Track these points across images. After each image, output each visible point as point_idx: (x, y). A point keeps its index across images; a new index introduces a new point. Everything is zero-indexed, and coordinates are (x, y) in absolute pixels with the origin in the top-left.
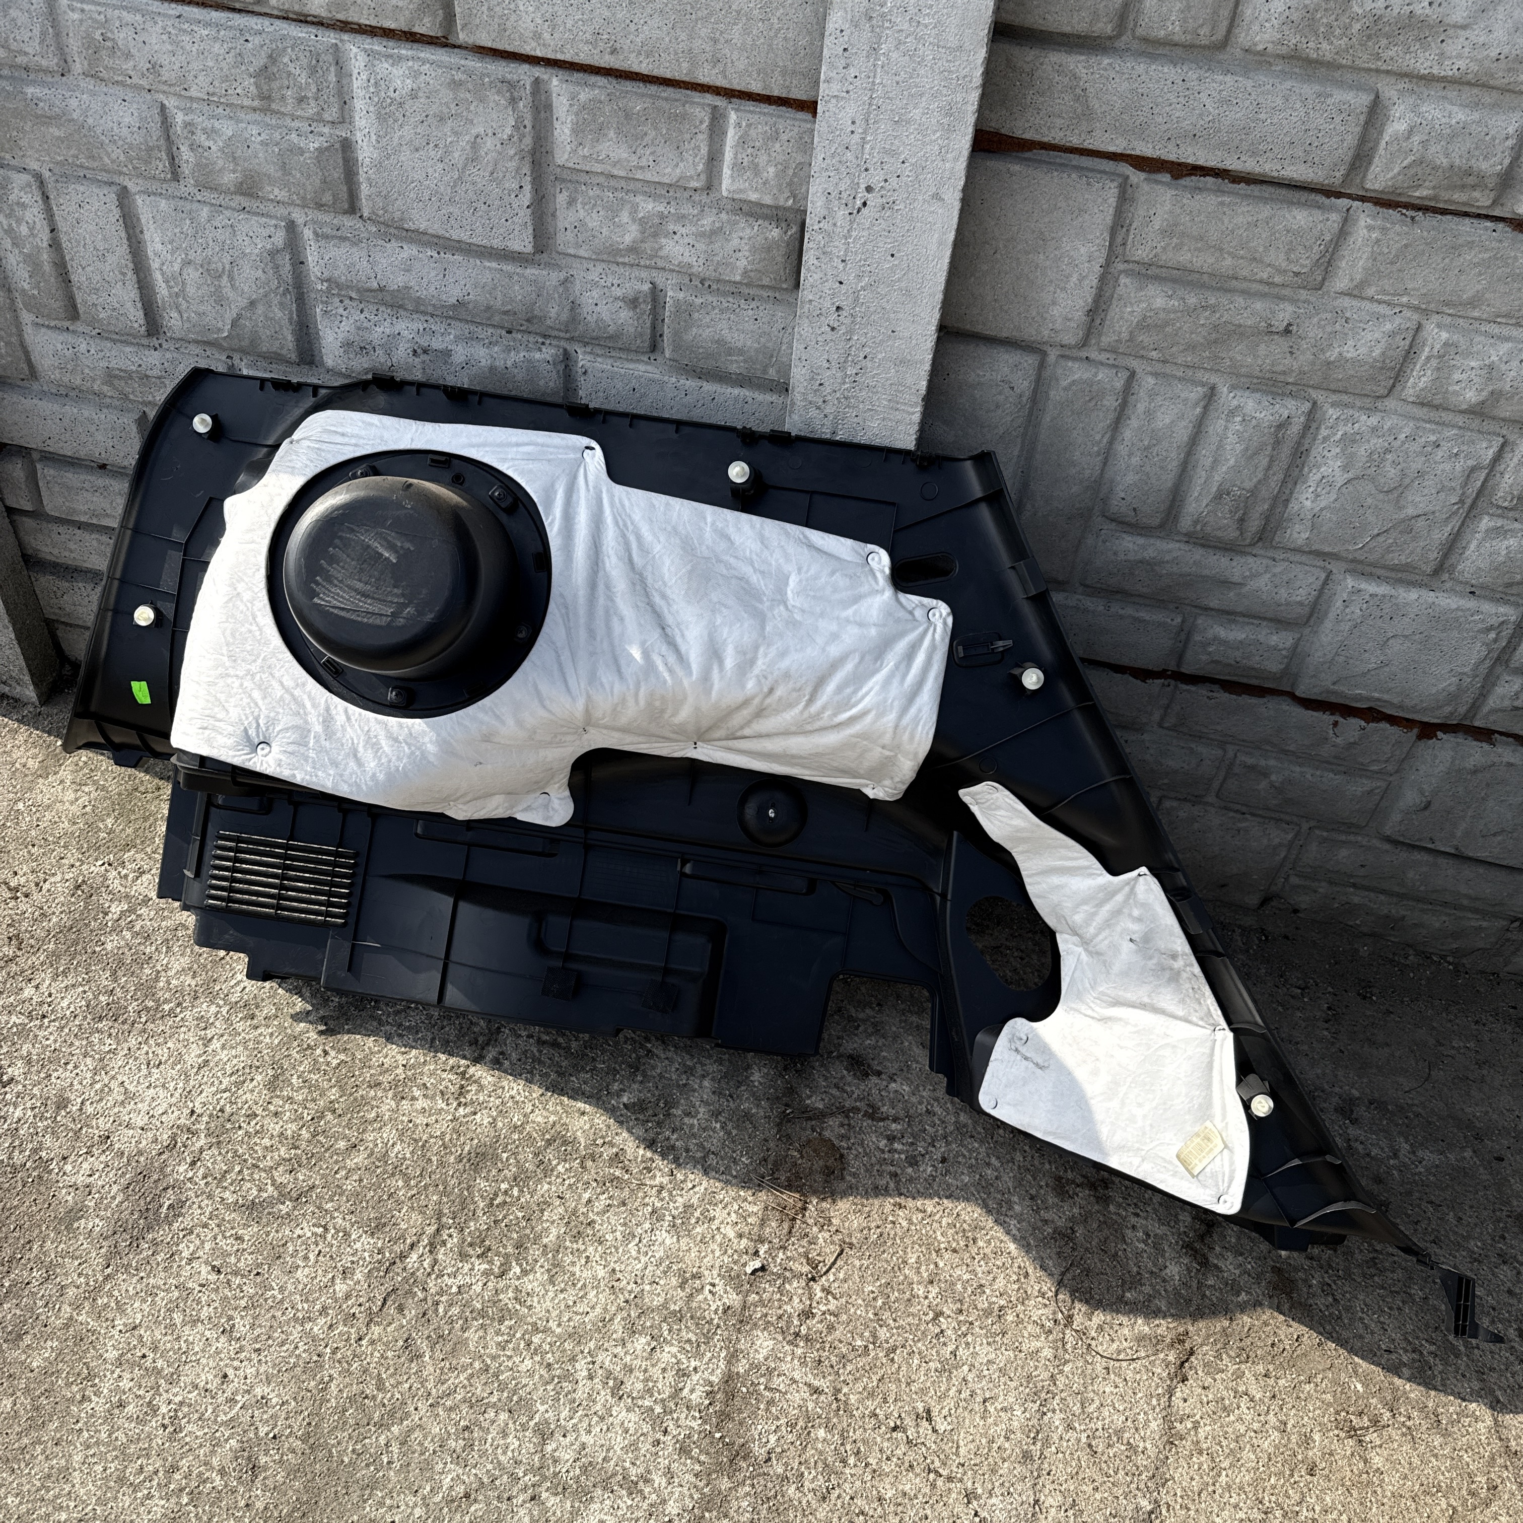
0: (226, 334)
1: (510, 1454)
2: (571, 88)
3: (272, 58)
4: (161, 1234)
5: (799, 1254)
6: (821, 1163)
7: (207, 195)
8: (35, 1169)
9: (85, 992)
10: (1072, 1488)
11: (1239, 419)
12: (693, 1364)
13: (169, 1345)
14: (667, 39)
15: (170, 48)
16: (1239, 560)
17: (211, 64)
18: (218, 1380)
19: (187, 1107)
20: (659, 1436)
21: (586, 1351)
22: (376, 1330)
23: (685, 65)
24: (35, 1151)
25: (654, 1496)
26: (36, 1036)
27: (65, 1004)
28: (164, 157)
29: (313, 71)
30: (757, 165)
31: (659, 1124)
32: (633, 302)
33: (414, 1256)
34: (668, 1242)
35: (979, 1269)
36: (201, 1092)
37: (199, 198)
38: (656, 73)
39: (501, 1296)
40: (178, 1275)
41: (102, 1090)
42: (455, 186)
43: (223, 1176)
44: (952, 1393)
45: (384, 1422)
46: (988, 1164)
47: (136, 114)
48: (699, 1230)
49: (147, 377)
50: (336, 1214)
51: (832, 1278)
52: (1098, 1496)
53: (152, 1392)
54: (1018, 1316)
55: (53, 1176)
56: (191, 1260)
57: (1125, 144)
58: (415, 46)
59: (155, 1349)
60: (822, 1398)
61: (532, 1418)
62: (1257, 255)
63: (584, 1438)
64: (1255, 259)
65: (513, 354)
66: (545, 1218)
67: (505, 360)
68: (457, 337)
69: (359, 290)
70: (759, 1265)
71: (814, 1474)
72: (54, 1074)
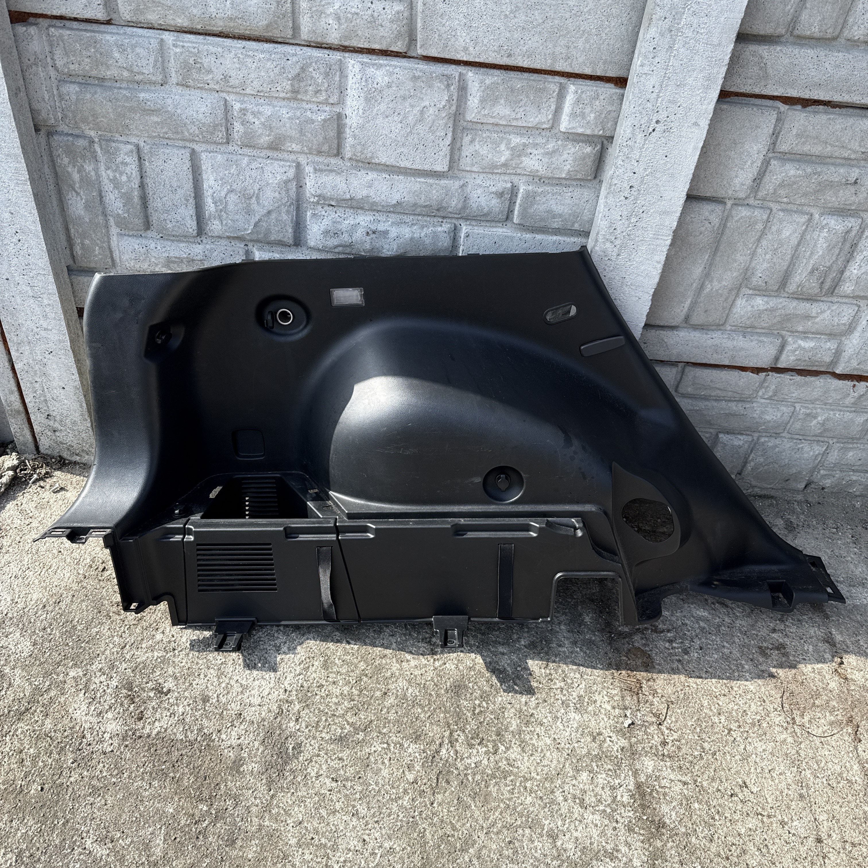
0: (249, 232)
1: (539, 851)
2: (481, 77)
3: (303, 69)
4: (294, 765)
5: (648, 712)
6: (640, 661)
7: (246, 150)
8: (203, 741)
10: (829, 808)
11: (827, 230)
12: (617, 782)
13: (324, 829)
14: (541, 48)
15: (238, 66)
16: (815, 305)
17: (263, 74)
18: (361, 844)
19: (281, 688)
20: (614, 824)
21: (558, 786)
22: (439, 797)
23: (549, 61)
24: (200, 730)
25: (624, 858)
26: (174, 662)
28: (224, 130)
29: (327, 75)
30: (584, 113)
32: (500, 195)
33: (444, 751)
34: (577, 718)
35: (740, 703)
36: (286, 678)
37: (240, 152)
38: (532, 66)
39: (500, 764)
40: (313, 787)
41: (227, 687)
42: (407, 136)
43: (317, 725)
44: (752, 770)
45: (464, 848)
46: (724, 646)
47: (209, 105)
48: (590, 708)
49: (193, 260)
50: (391, 735)
51: (670, 722)
52: (843, 810)
53: (325, 858)
54: (768, 723)
55: (216, 743)
56: (317, 777)
57: (783, 91)
58: (388, 58)
59: (317, 833)
60: (690, 786)
61: (543, 829)
62: (845, 145)
63: (575, 834)
64: (843, 146)
65: (425, 229)
66: (506, 716)
67: (420, 233)
68: (392, 223)
69: (337, 200)
70: (630, 722)
71: (701, 828)
72: (194, 683)
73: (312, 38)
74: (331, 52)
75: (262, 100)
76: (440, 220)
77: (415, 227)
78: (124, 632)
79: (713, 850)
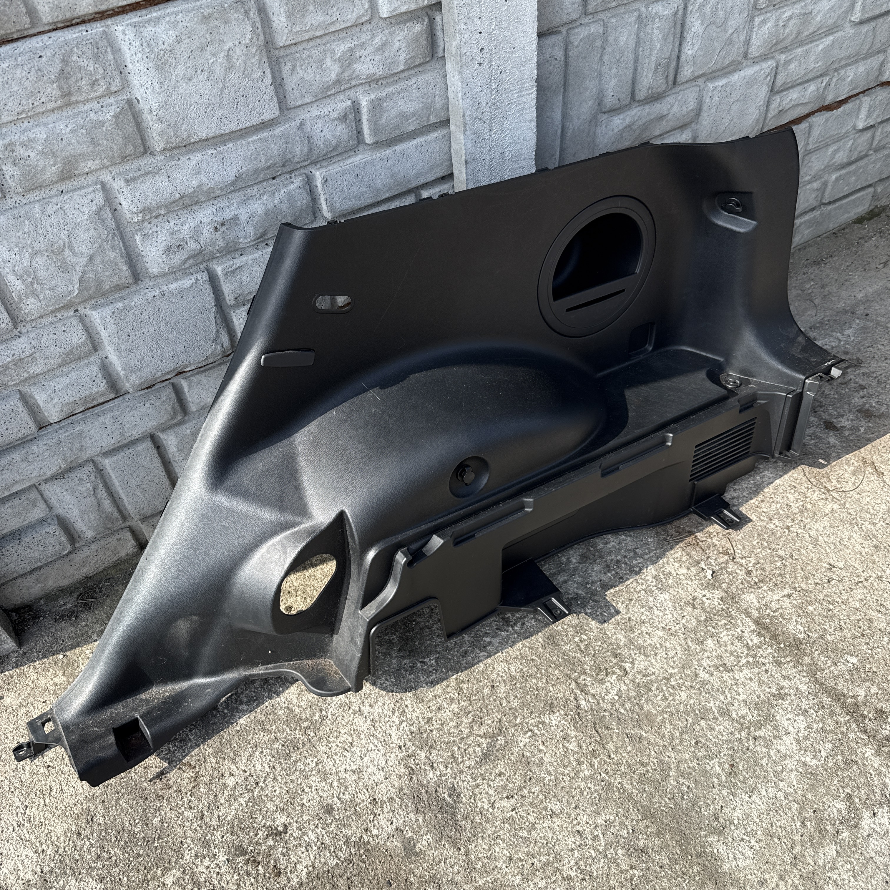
0: (76, 292)
3: (65, 61)
4: (462, 811)
5: (717, 554)
7: (31, 196)
8: (359, 850)
9: (262, 752)
11: (658, 20)
13: (536, 848)
16: (664, 101)
18: (578, 838)
19: (393, 747)
22: (611, 746)
24: (347, 843)
26: (267, 796)
27: (259, 767)
29: (97, 57)
31: (601, 557)
32: (343, 118)
33: (583, 703)
34: (667, 597)
36: (390, 735)
39: (637, 681)
40: (496, 818)
41: (341, 783)
42: (221, 94)
43: (454, 758)
44: (828, 550)
45: (664, 776)
50: (527, 720)
51: (739, 551)
53: (558, 874)
54: (811, 503)
55: (373, 843)
56: (492, 806)
59: (533, 856)
60: (794, 595)
61: (713, 712)
65: (276, 195)
66: (610, 635)
67: (273, 201)
68: (238, 203)
69: (166, 206)
70: (711, 572)
71: (828, 624)
72: (304, 801)
73: (58, 16)
74: (88, 26)
75: (26, 124)
76: (288, 177)
77: (265, 197)
78: (190, 801)
79: (848, 636)
